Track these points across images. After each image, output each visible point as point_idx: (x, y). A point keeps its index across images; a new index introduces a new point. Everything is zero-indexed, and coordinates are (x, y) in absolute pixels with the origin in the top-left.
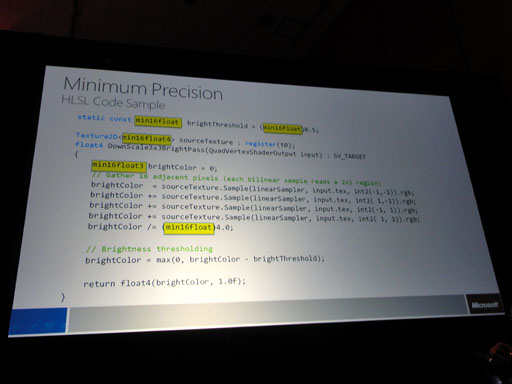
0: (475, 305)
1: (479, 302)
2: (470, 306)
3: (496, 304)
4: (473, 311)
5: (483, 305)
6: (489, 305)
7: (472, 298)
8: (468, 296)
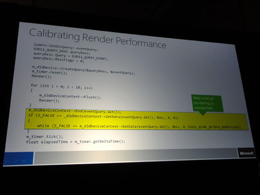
0: (242, 153)
1: (244, 152)
2: (239, 154)
3: (252, 153)
4: (240, 156)
5: (246, 153)
6: (249, 154)
7: (240, 150)
8: (238, 148)
